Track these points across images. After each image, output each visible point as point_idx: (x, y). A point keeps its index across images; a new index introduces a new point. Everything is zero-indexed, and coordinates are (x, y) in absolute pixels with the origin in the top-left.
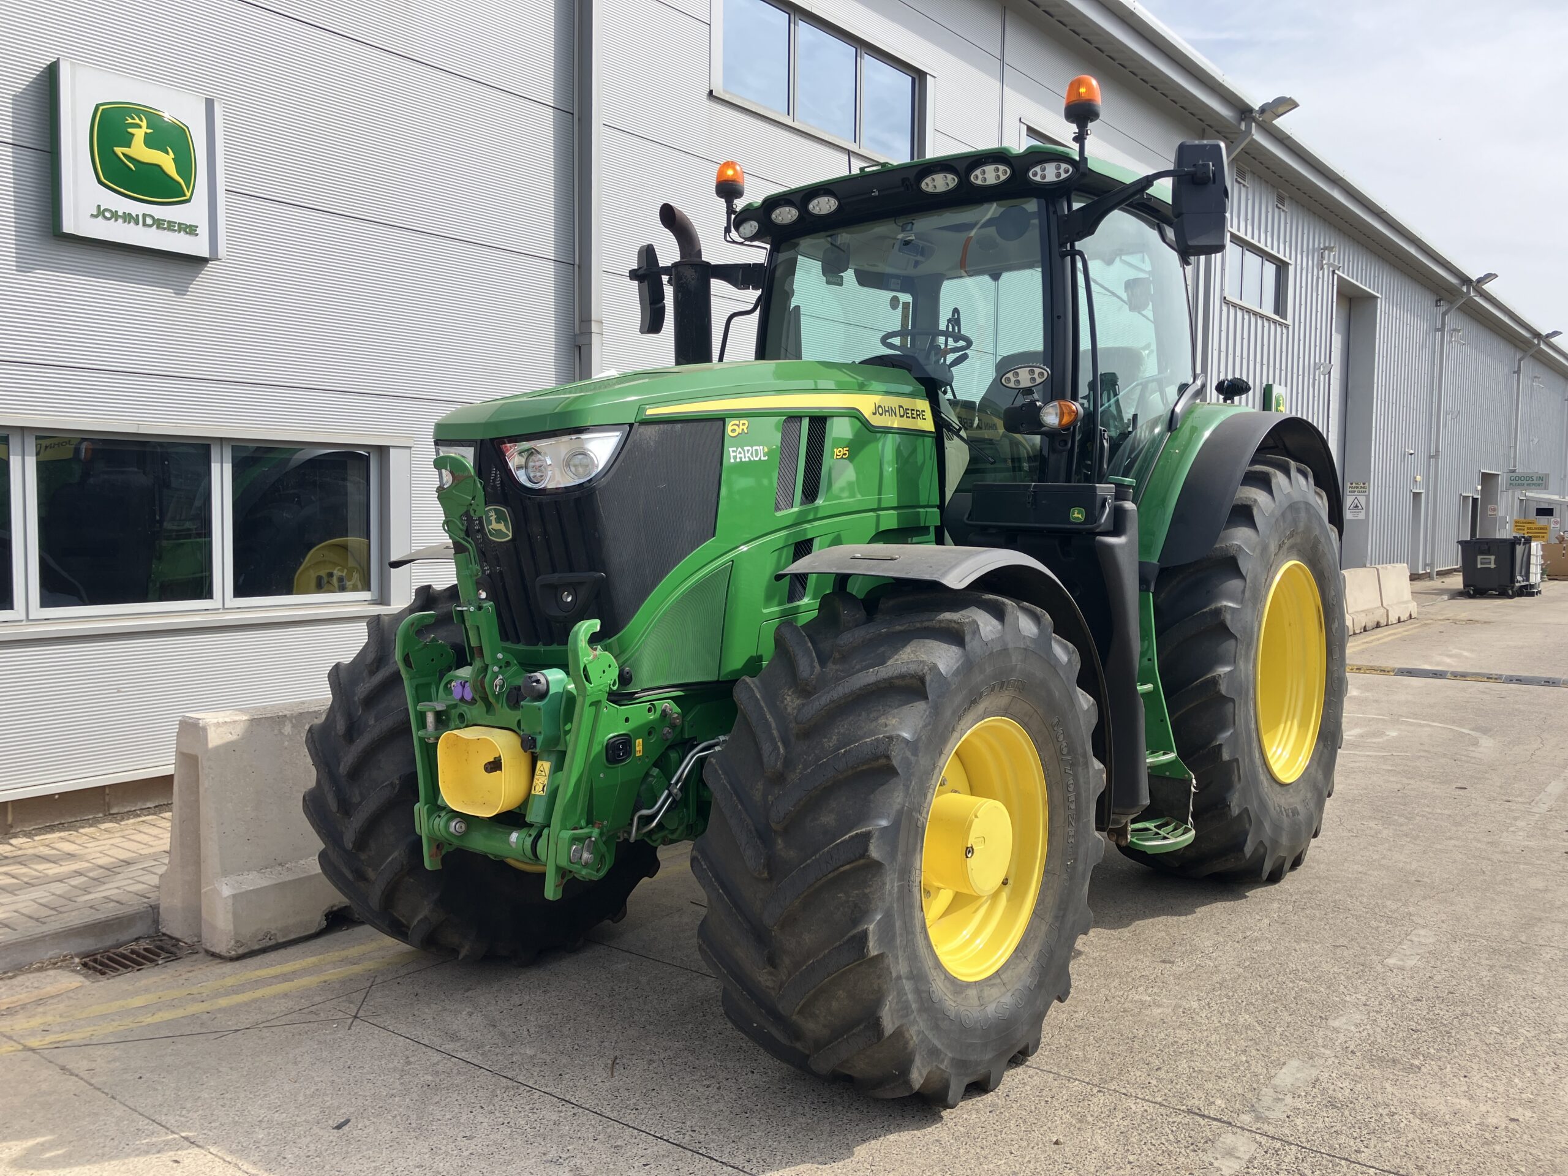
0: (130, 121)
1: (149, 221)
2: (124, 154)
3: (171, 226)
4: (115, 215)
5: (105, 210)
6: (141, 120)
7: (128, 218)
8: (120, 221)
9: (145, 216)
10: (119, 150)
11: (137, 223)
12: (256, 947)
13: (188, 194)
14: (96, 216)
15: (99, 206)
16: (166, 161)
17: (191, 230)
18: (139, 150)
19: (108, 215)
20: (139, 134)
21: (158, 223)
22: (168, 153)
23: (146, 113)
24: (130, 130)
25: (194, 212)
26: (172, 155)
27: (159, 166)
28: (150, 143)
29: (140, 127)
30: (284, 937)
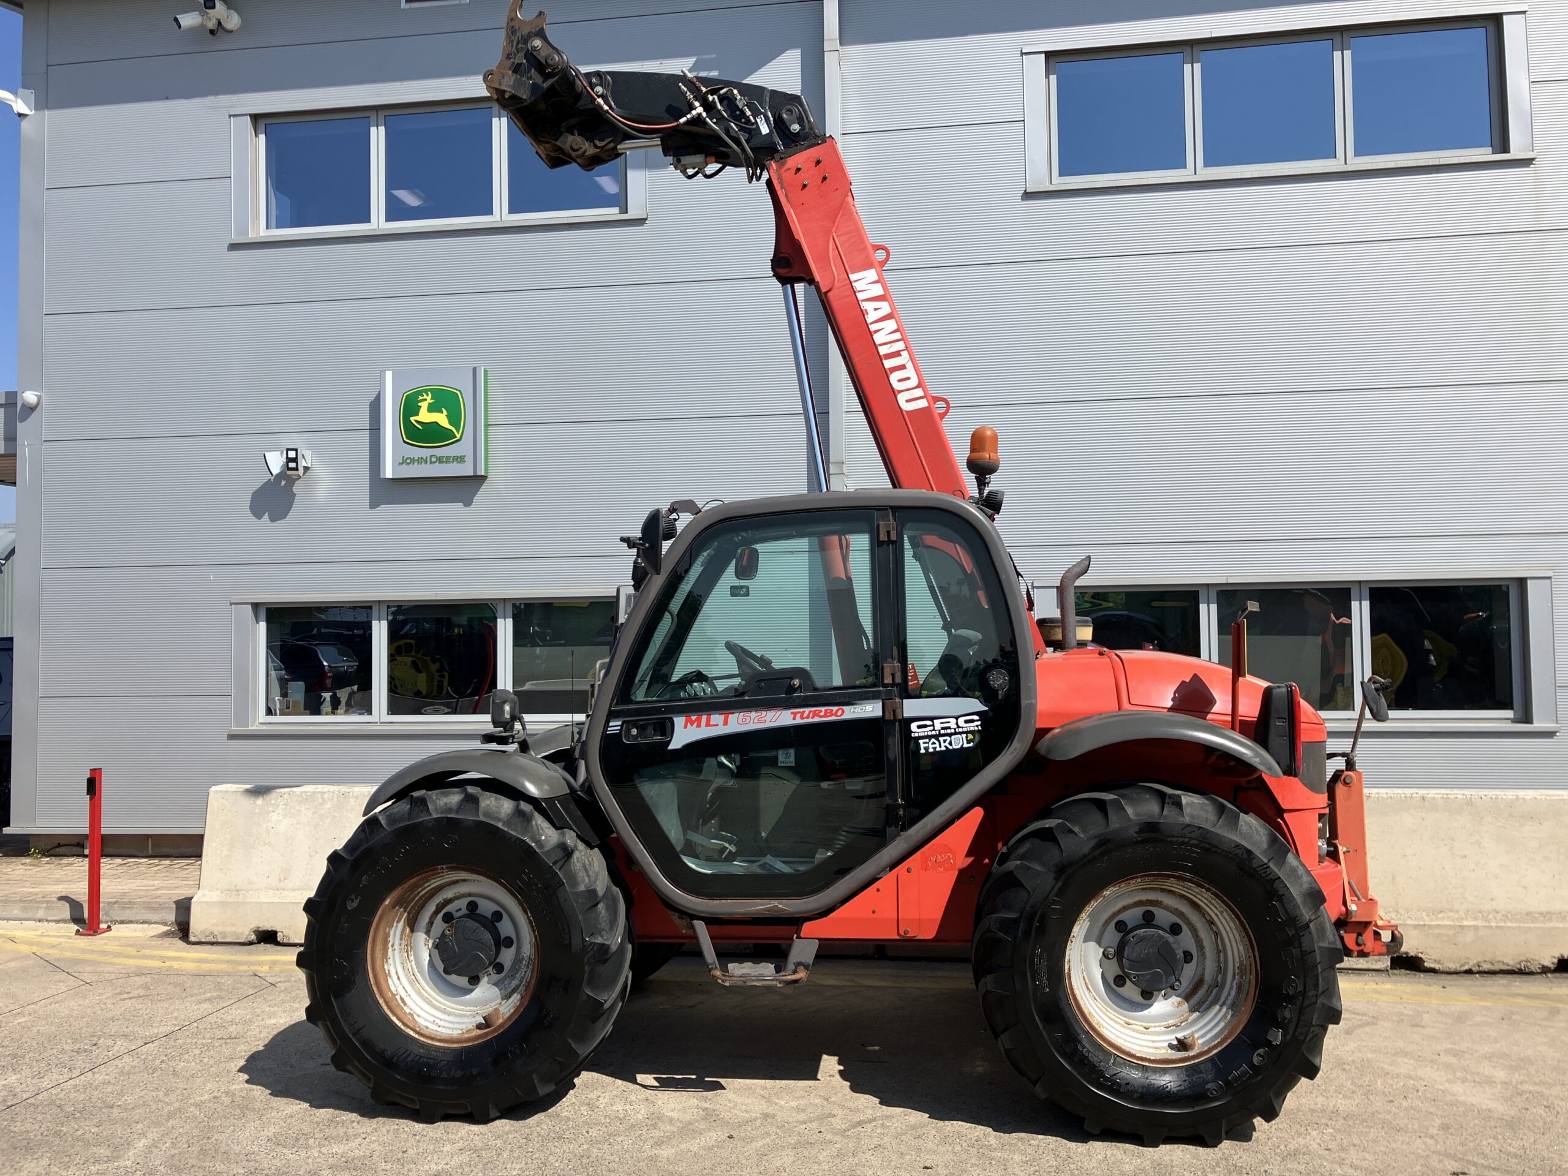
0: (421, 398)
1: (434, 459)
2: (416, 421)
3: (447, 460)
4: (413, 461)
5: (407, 459)
6: (427, 395)
7: (421, 460)
8: (416, 463)
9: (431, 456)
10: (412, 419)
11: (426, 462)
12: (203, 940)
13: (458, 436)
14: (402, 464)
15: (403, 457)
16: (442, 419)
17: (461, 459)
18: (425, 416)
19: (408, 461)
20: (424, 406)
21: (440, 460)
22: (442, 412)
23: (430, 390)
24: (419, 404)
25: (462, 448)
26: (445, 412)
27: (437, 423)
28: (431, 409)
29: (426, 400)
30: (222, 938)
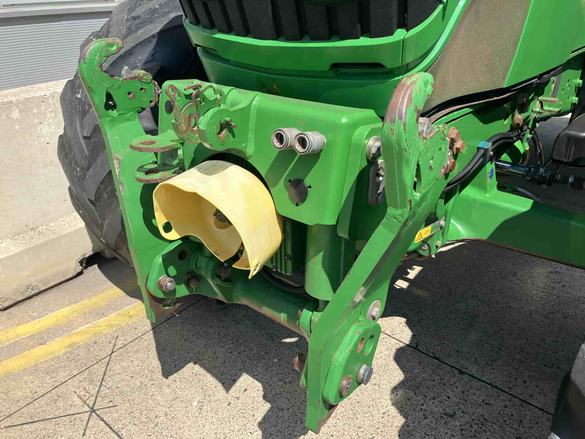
12: (21, 298)
30: (44, 285)
